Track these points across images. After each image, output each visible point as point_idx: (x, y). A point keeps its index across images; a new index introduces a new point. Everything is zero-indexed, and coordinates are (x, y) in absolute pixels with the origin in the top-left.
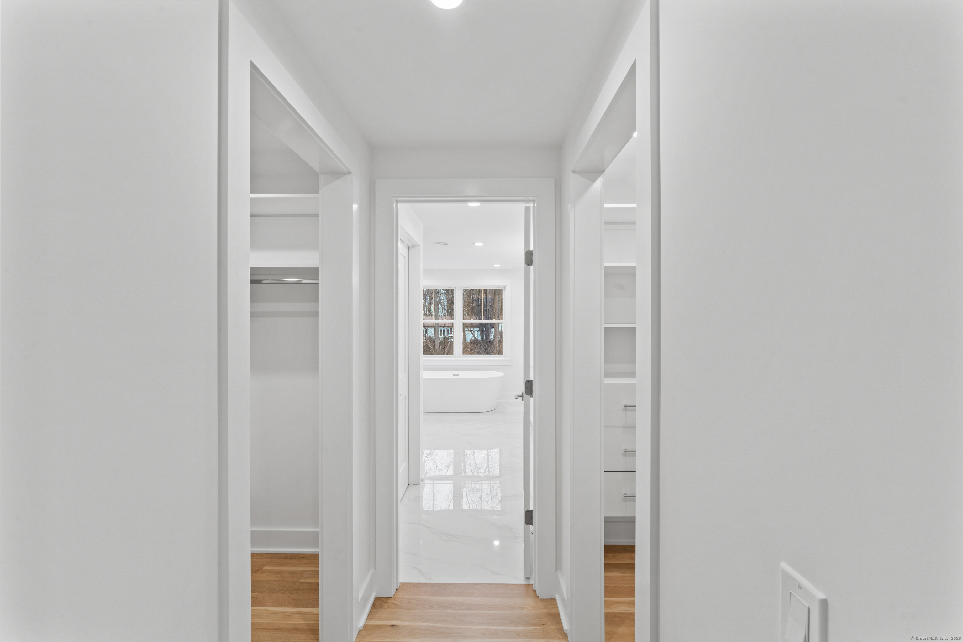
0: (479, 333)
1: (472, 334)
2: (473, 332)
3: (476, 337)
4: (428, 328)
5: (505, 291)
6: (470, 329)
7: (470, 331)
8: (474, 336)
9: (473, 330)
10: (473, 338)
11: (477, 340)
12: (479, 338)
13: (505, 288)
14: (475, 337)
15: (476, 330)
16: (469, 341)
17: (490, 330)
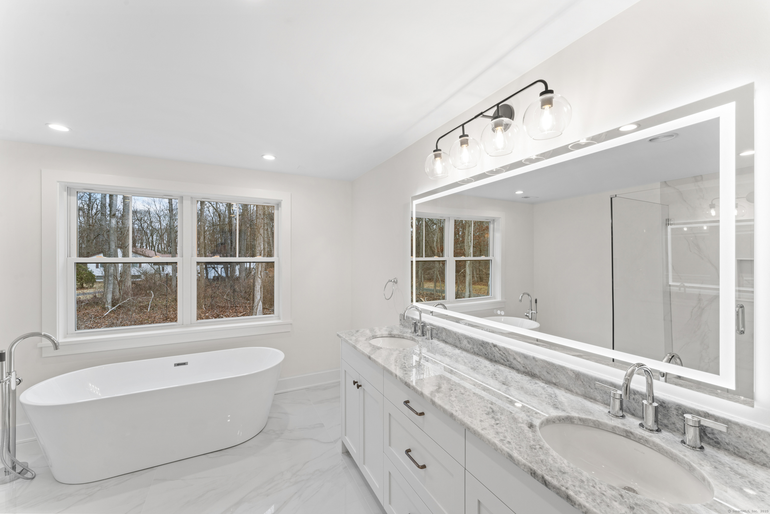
0: (223, 269)
1: (216, 271)
2: (216, 269)
3: (220, 274)
4: (165, 266)
5: (278, 209)
6: (213, 266)
7: (214, 268)
8: (217, 272)
9: (217, 267)
10: (217, 275)
11: (222, 277)
12: (224, 275)
13: (279, 205)
14: (218, 274)
15: (220, 267)
16: (212, 278)
17: (235, 267)
